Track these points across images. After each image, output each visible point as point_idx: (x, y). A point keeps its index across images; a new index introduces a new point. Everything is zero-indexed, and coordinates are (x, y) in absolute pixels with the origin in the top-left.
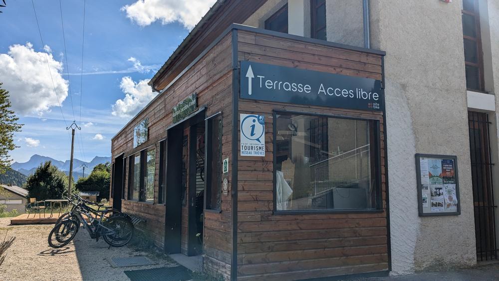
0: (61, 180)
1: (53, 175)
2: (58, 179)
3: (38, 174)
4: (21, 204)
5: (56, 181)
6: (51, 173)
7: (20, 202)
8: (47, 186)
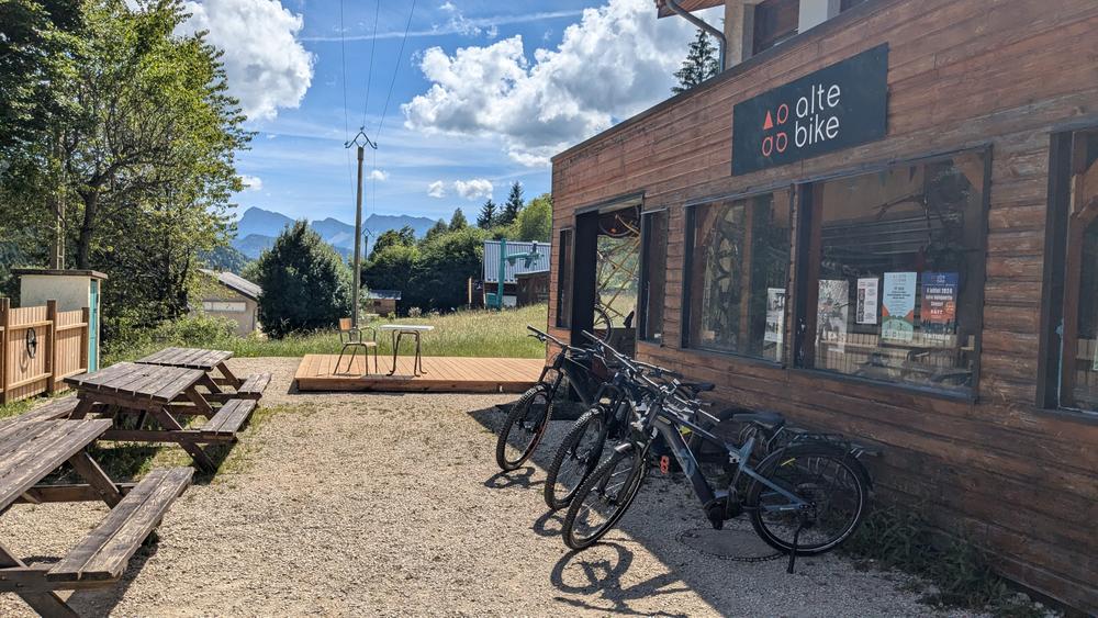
0: (329, 264)
1: (313, 252)
2: (323, 260)
3: (281, 248)
4: (243, 313)
5: (320, 264)
6: (309, 248)
7: (241, 307)
8: (300, 277)
